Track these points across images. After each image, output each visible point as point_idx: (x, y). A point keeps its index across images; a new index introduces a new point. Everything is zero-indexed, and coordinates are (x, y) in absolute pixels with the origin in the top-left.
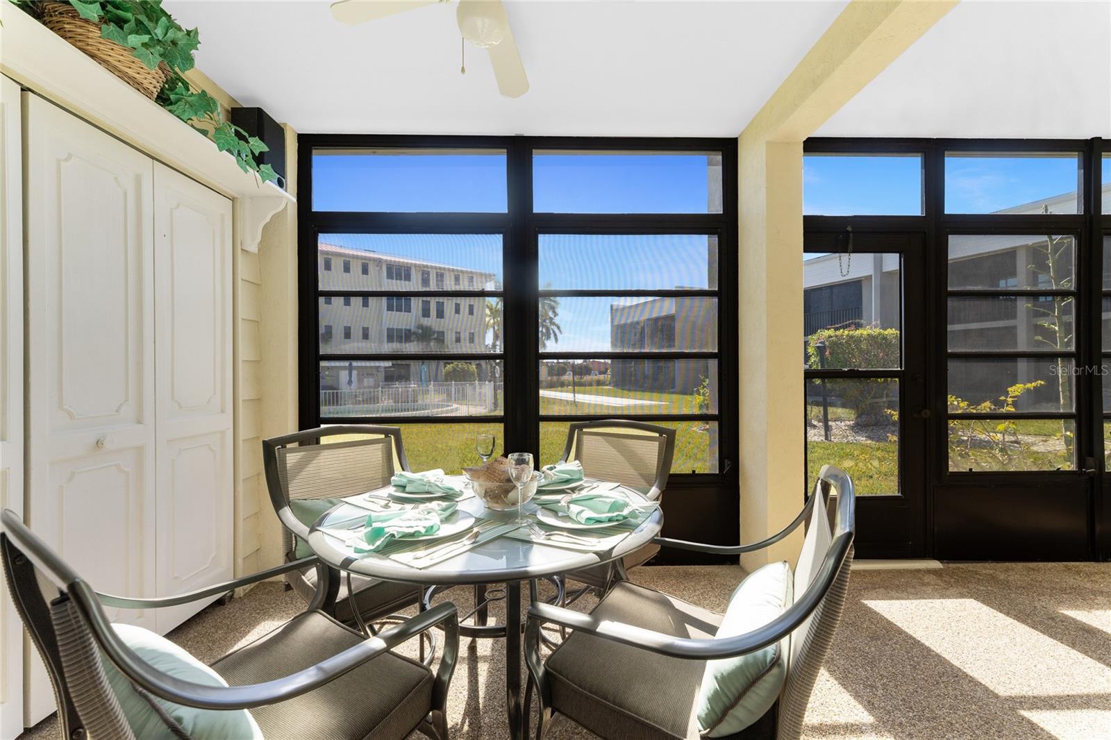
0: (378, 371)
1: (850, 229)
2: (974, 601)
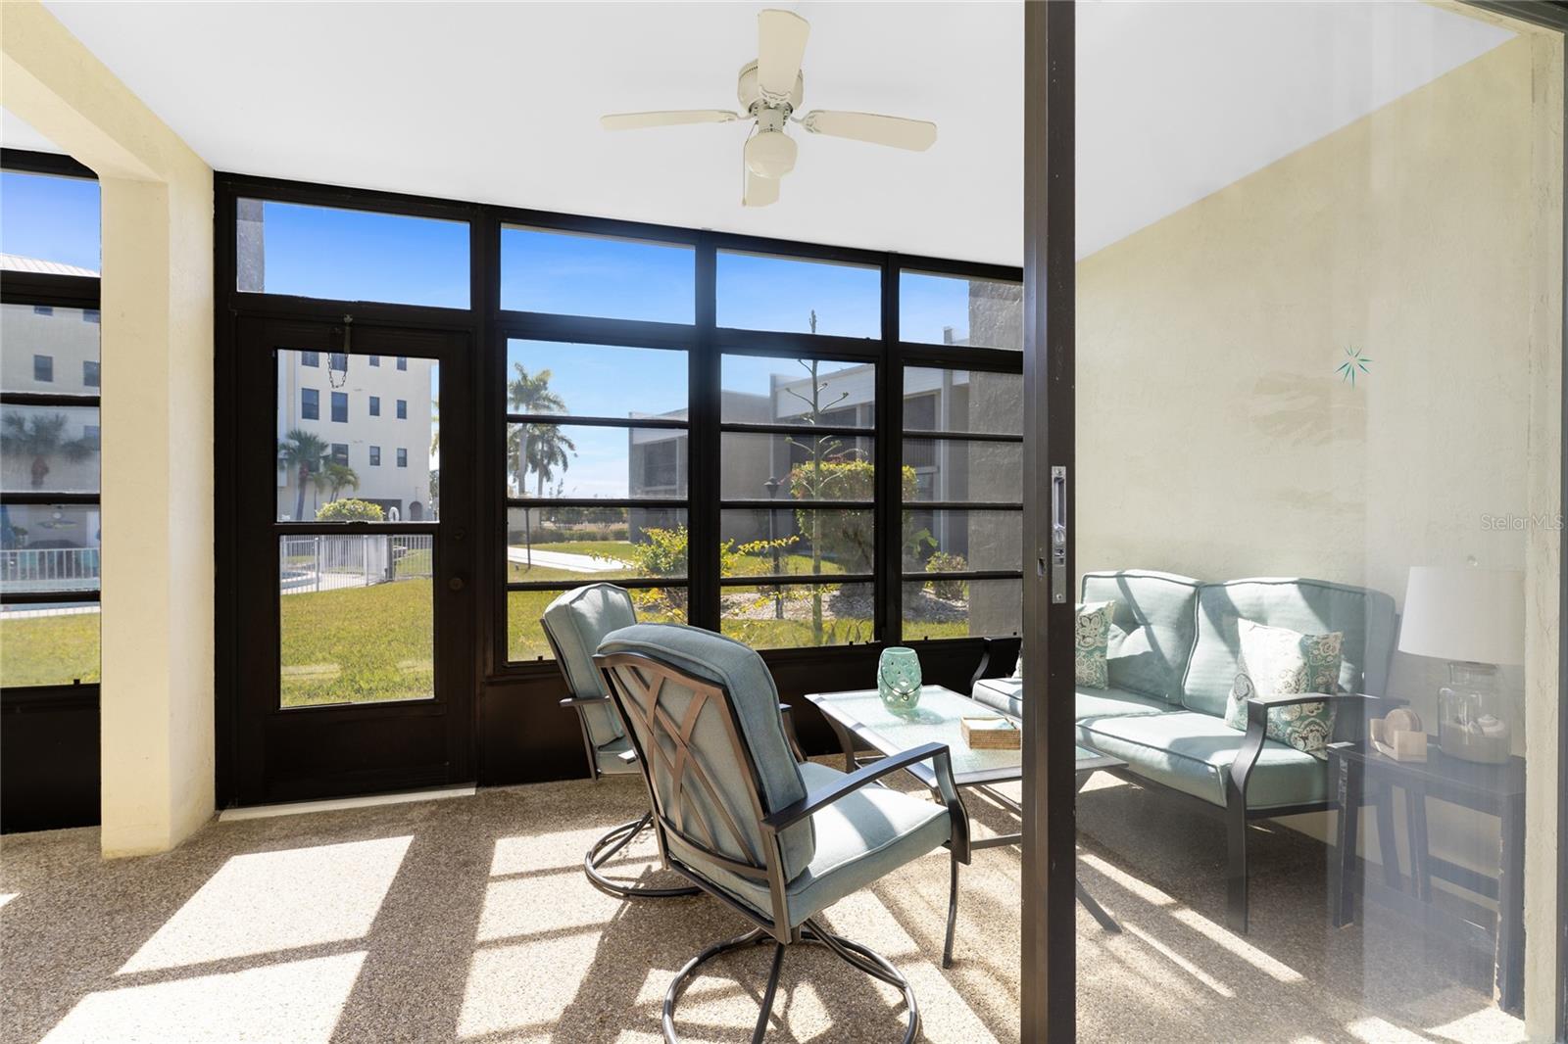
1: (348, 319)
2: (409, 839)
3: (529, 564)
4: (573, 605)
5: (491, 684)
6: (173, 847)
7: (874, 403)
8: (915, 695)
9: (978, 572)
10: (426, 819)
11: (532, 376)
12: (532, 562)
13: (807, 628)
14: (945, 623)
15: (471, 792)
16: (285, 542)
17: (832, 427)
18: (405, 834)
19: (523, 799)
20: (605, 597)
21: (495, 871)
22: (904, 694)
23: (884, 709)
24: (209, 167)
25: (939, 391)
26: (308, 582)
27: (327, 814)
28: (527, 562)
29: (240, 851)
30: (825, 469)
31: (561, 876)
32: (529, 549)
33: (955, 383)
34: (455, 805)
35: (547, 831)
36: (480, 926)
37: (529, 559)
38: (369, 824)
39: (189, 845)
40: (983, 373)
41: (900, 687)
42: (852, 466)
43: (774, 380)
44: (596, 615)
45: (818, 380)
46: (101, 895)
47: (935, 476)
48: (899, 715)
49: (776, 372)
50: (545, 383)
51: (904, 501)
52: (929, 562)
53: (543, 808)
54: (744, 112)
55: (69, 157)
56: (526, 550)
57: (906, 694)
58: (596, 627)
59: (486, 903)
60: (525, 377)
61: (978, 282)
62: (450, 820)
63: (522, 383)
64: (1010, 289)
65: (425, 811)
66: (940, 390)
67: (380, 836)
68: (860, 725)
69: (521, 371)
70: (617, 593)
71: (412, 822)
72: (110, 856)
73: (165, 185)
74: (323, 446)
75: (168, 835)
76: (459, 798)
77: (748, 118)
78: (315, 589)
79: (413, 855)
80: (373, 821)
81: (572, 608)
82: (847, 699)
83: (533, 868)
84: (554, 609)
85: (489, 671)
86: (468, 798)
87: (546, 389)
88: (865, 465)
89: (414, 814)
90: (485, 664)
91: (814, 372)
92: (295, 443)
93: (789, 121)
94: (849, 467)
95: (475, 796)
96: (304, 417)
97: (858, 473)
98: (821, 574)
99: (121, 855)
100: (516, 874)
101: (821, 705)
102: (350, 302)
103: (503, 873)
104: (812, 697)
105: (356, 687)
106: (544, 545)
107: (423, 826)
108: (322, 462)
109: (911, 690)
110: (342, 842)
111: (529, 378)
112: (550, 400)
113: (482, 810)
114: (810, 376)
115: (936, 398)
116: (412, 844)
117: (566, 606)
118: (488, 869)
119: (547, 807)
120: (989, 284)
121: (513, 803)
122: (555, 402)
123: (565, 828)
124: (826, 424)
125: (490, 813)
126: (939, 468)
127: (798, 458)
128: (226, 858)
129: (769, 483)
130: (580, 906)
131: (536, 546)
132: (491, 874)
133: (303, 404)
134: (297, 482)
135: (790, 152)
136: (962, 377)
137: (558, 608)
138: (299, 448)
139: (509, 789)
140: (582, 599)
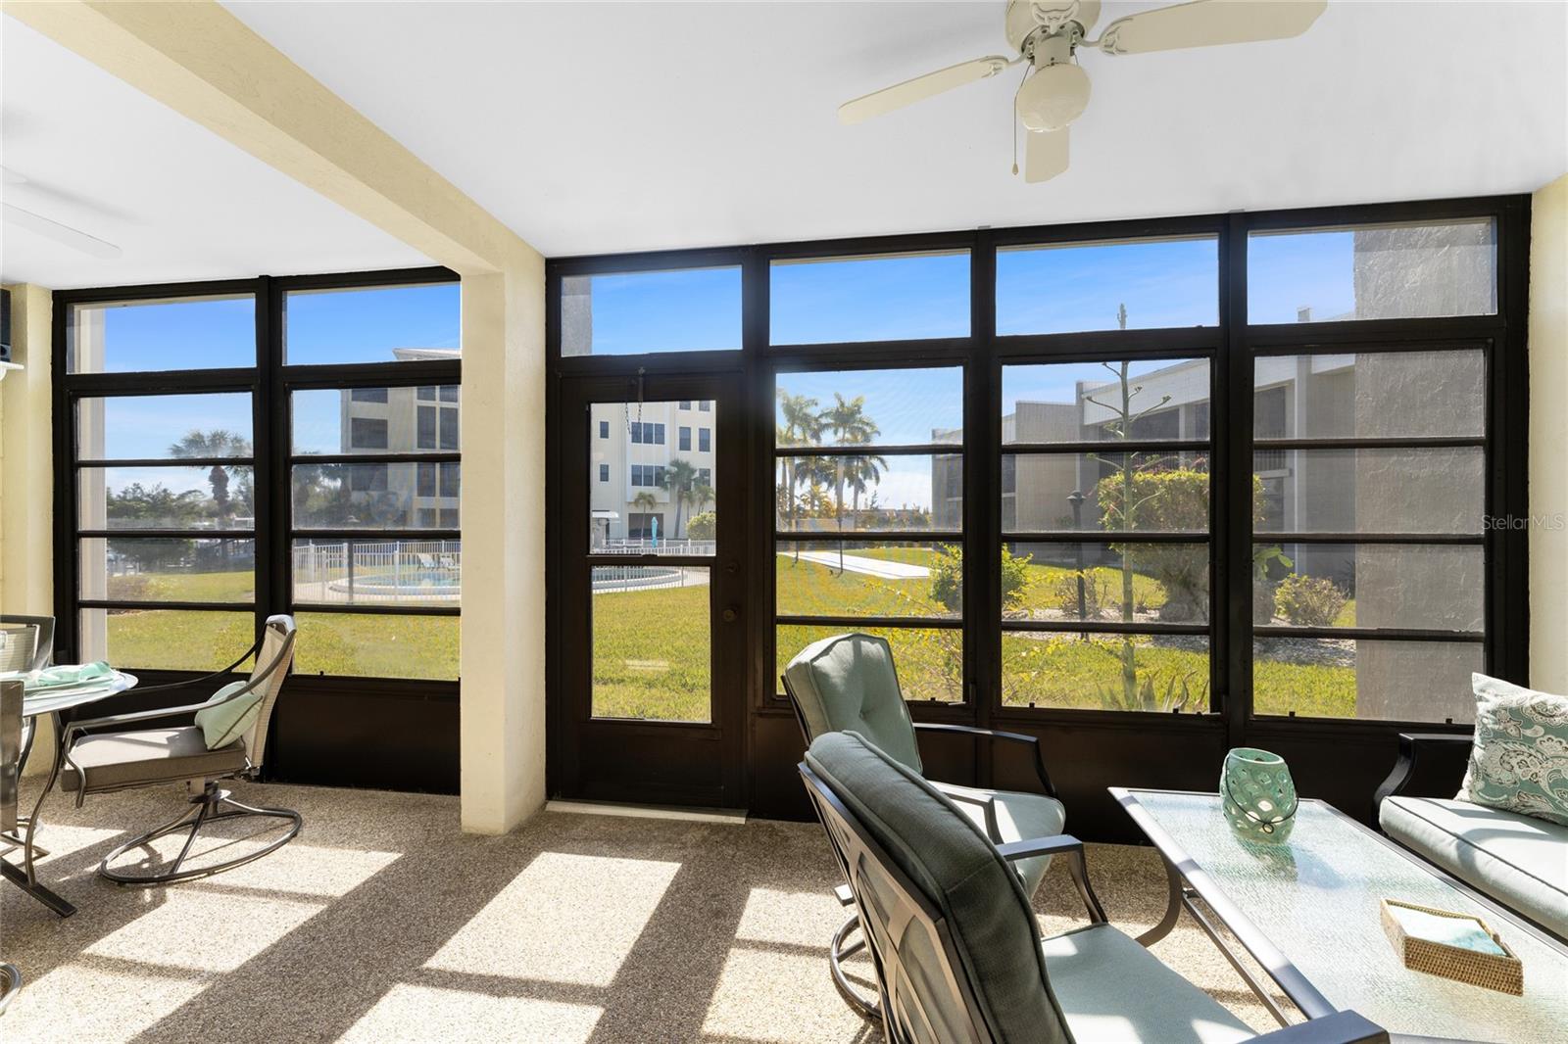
0: (599, 524)
1: (642, 371)
2: (678, 866)
3: (842, 569)
4: (815, 663)
5: (761, 715)
6: (507, 832)
7: (1209, 401)
8: (1283, 827)
9: (1379, 630)
10: (698, 846)
11: (849, 403)
12: (844, 567)
13: (1117, 657)
14: (1308, 664)
15: (741, 820)
16: (596, 571)
17: (1148, 441)
18: (675, 861)
19: (787, 839)
20: (857, 649)
21: (744, 931)
22: (1266, 822)
23: (1230, 835)
24: (541, 255)
25: (1291, 382)
26: (676, 579)
27: (622, 820)
28: (839, 566)
29: (550, 847)
30: (1141, 479)
31: (805, 959)
32: (841, 553)
33: (1314, 372)
34: (725, 833)
35: (801, 890)
36: (710, 1009)
37: (842, 564)
38: (650, 841)
39: (519, 831)
40: (1379, 355)
41: (1259, 811)
42: (1174, 475)
43: (1080, 386)
44: (842, 673)
45: (1128, 383)
46: (448, 869)
47: (1285, 481)
48: (1257, 853)
49: (1083, 379)
50: (859, 408)
51: (1254, 532)
52: (1282, 585)
53: (804, 855)
54: (1014, 53)
55: (442, 267)
56: (839, 555)
57: (1269, 823)
58: (842, 689)
59: (724, 977)
60: (842, 405)
61: (1371, 233)
62: (716, 852)
63: (840, 410)
64: (1430, 234)
65: (698, 835)
66: (1293, 380)
67: (654, 858)
68: (1193, 864)
69: (839, 399)
70: (873, 643)
71: (684, 846)
72: (466, 830)
73: (501, 275)
74: (693, 471)
75: (503, 821)
76: (730, 826)
77: (1020, 60)
78: (680, 585)
79: (676, 887)
80: (654, 837)
81: (814, 668)
82: (1171, 805)
83: (779, 938)
84: (795, 667)
85: (759, 703)
86: (738, 826)
87: (860, 413)
88: (1191, 474)
89: (691, 837)
90: (755, 696)
91: (1123, 375)
92: (674, 469)
93: (1078, 50)
94: (1170, 476)
95: (744, 826)
96: (681, 449)
97: (1183, 483)
98: (1134, 622)
99: (473, 831)
100: (761, 942)
101: (1132, 810)
102: (643, 355)
103: (748, 938)
104: (1119, 793)
105: (683, 681)
106: (857, 550)
107: (691, 853)
108: (693, 483)
109: (1279, 818)
110: (624, 857)
111: (846, 405)
112: (863, 423)
113: (746, 844)
114: (1119, 380)
115: (1287, 391)
116: (678, 875)
117: (806, 664)
118: (735, 926)
119: (807, 855)
120: (1394, 232)
121: (777, 841)
122: (868, 424)
123: (820, 888)
124: (1140, 438)
125: (752, 851)
126: (1291, 472)
127: (1106, 472)
128: (538, 852)
129: (1072, 497)
130: (815, 1012)
131: (847, 551)
132: (737, 936)
133: (681, 440)
134: (676, 498)
135: (1080, 88)
136: (1326, 363)
137: (799, 666)
138: (677, 472)
139: (776, 823)
140: (827, 654)
